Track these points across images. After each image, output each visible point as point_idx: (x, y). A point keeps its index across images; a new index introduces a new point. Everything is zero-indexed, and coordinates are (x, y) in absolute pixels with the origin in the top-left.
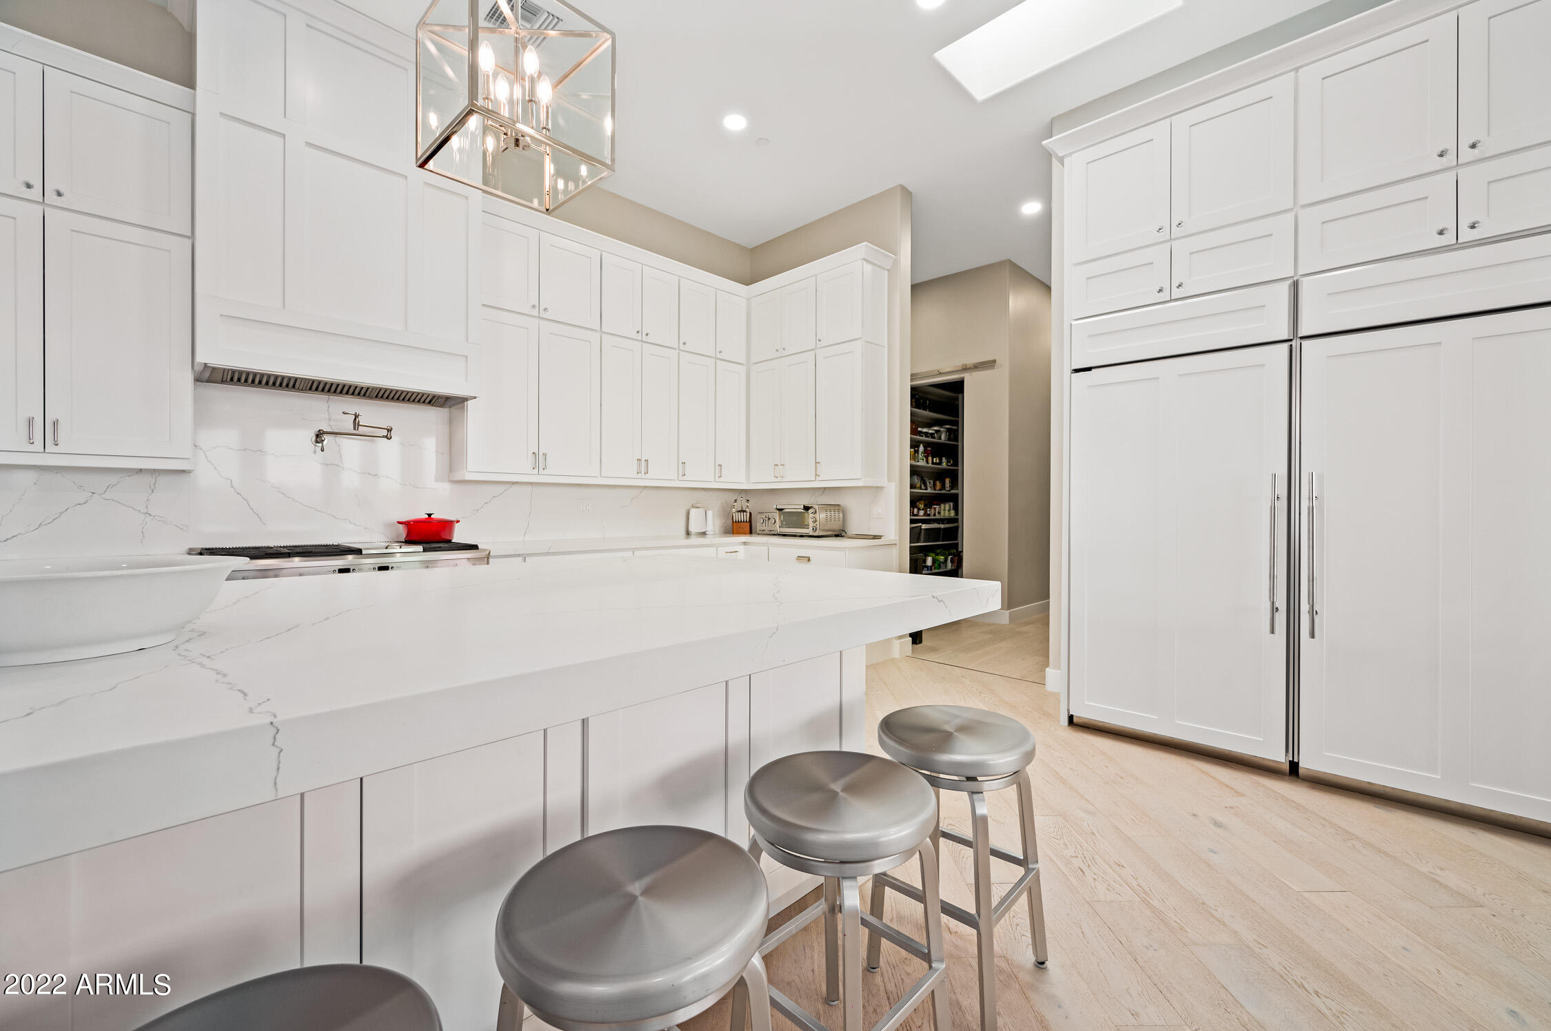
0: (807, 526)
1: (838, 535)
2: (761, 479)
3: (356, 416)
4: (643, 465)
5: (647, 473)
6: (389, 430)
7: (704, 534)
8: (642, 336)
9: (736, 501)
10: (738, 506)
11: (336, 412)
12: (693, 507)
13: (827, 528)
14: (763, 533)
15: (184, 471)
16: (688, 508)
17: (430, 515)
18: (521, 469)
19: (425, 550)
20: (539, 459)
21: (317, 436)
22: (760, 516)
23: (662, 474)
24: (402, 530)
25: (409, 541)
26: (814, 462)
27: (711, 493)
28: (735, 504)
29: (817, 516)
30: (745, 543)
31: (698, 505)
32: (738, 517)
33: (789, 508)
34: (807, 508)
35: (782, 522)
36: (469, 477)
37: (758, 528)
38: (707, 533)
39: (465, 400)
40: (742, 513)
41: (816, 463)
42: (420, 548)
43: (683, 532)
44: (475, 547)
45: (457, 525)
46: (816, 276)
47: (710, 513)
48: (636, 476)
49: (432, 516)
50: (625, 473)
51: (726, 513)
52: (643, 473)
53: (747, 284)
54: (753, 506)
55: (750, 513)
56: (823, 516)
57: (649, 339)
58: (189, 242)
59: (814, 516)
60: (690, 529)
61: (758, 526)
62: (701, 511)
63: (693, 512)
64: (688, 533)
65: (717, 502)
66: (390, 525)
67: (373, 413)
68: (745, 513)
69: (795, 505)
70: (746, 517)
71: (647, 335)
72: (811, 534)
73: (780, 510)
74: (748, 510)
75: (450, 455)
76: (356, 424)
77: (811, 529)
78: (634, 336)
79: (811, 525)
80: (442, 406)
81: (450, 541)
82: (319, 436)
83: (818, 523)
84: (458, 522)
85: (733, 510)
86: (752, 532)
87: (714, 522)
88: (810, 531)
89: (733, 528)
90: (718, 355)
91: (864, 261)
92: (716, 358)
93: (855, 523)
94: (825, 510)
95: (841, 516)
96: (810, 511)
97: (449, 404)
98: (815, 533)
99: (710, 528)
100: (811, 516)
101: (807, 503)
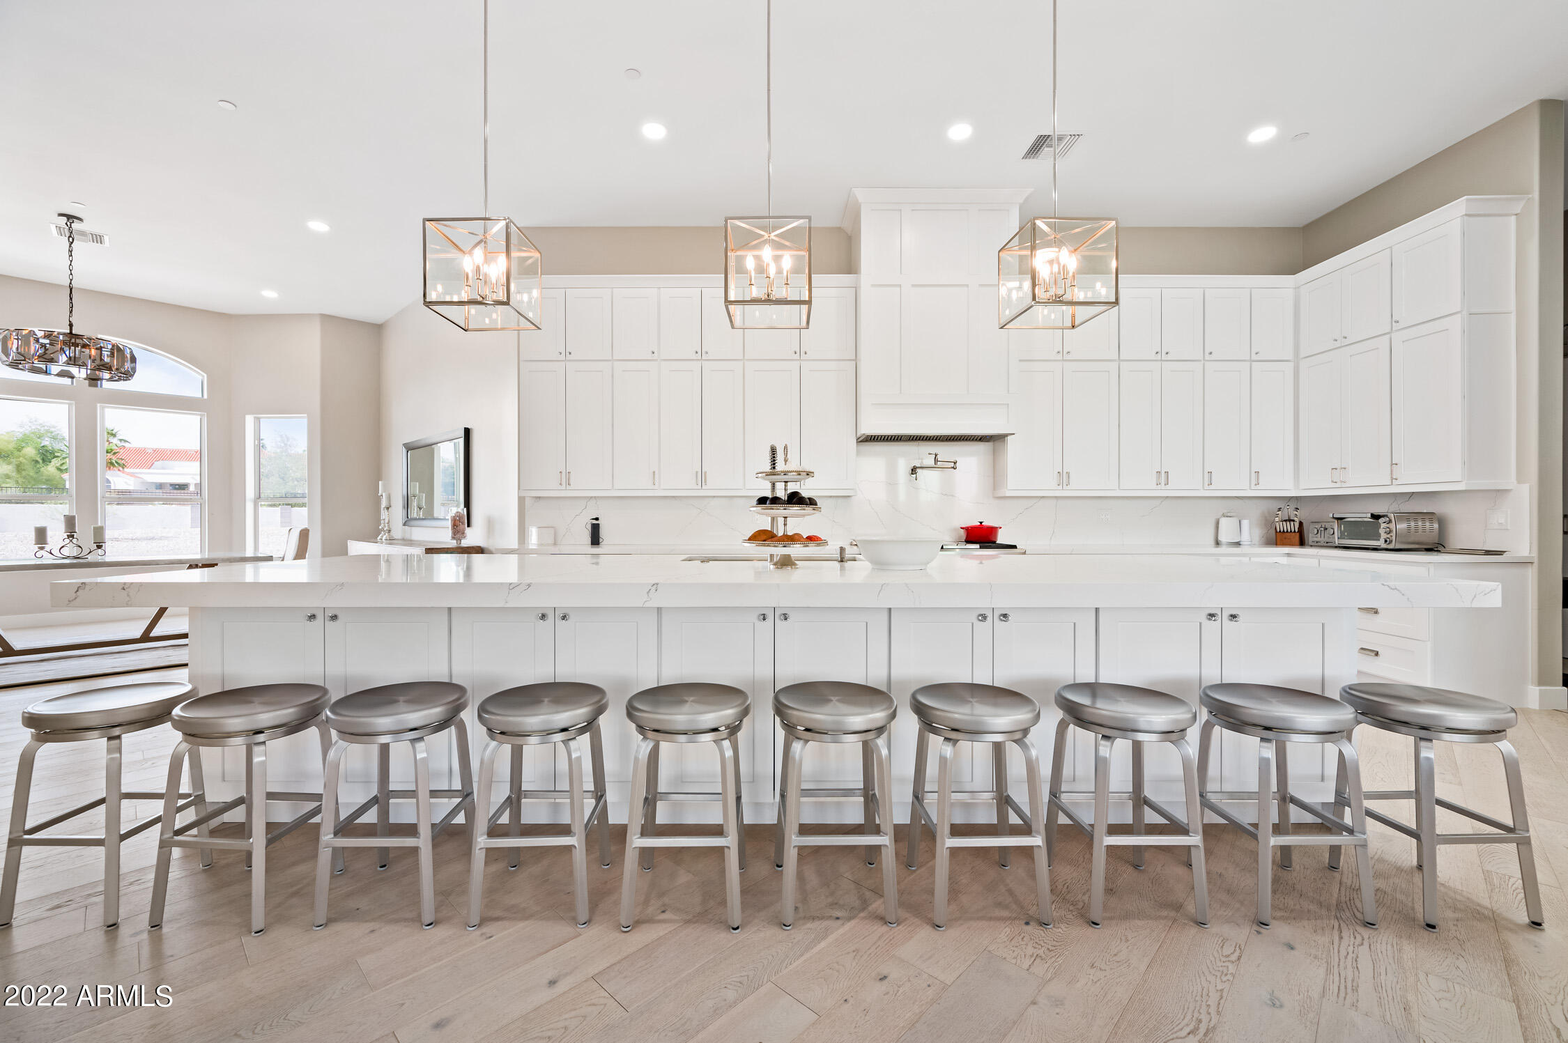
0: (1377, 537)
1: (1434, 547)
2: (1316, 484)
3: (936, 455)
4: (1163, 477)
5: (1167, 484)
6: (955, 463)
7: (1238, 544)
8: (1162, 355)
9: (1279, 510)
10: (1283, 515)
11: (923, 454)
12: (1224, 516)
13: (1410, 540)
14: (1317, 545)
15: (849, 496)
16: (1218, 517)
17: (981, 523)
18: (1048, 486)
19: (981, 548)
20: (1063, 477)
21: (912, 470)
22: (1312, 526)
23: (1185, 483)
24: (963, 533)
25: (968, 541)
26: (1390, 463)
27: (1247, 501)
28: (1280, 512)
29: (1392, 526)
30: (1289, 555)
31: (1229, 514)
32: (1282, 526)
33: (1351, 517)
34: (1376, 517)
35: (1342, 533)
36: (1008, 494)
37: (1311, 540)
38: (1241, 543)
39: (1006, 435)
40: (1288, 523)
41: (1392, 464)
42: (978, 546)
43: (1212, 542)
44: (1015, 547)
45: (1000, 530)
46: (1391, 247)
47: (1245, 523)
48: (1155, 487)
49: (983, 524)
50: (1145, 485)
51: (1268, 522)
52: (1163, 483)
53: (1293, 272)
54: (1303, 514)
55: (1301, 524)
56: (1402, 526)
57: (1169, 357)
58: (854, 362)
59: (1388, 525)
60: (1219, 539)
61: (1311, 536)
62: (1234, 521)
63: (1223, 521)
64: (1218, 543)
65: (1257, 511)
66: (955, 529)
67: (946, 452)
68: (1292, 523)
69: (1360, 513)
70: (1293, 527)
71: (1167, 353)
72: (1384, 546)
73: (1340, 519)
74: (1295, 519)
75: (994, 477)
76: (936, 461)
77: (1382, 540)
78: (1153, 357)
79: (1383, 536)
80: (988, 441)
81: (995, 542)
82: (914, 470)
83: (1393, 534)
84: (1001, 528)
85: (1277, 519)
86: (1302, 543)
87: (1250, 532)
88: (1381, 543)
89: (1278, 538)
90: (1254, 357)
91: (1466, 218)
92: (1252, 361)
93: (1461, 535)
94: (1408, 520)
95: (1436, 526)
96: (1381, 520)
97: (993, 440)
98: (1391, 546)
99: (1245, 537)
100: (1383, 525)
101: (1377, 511)
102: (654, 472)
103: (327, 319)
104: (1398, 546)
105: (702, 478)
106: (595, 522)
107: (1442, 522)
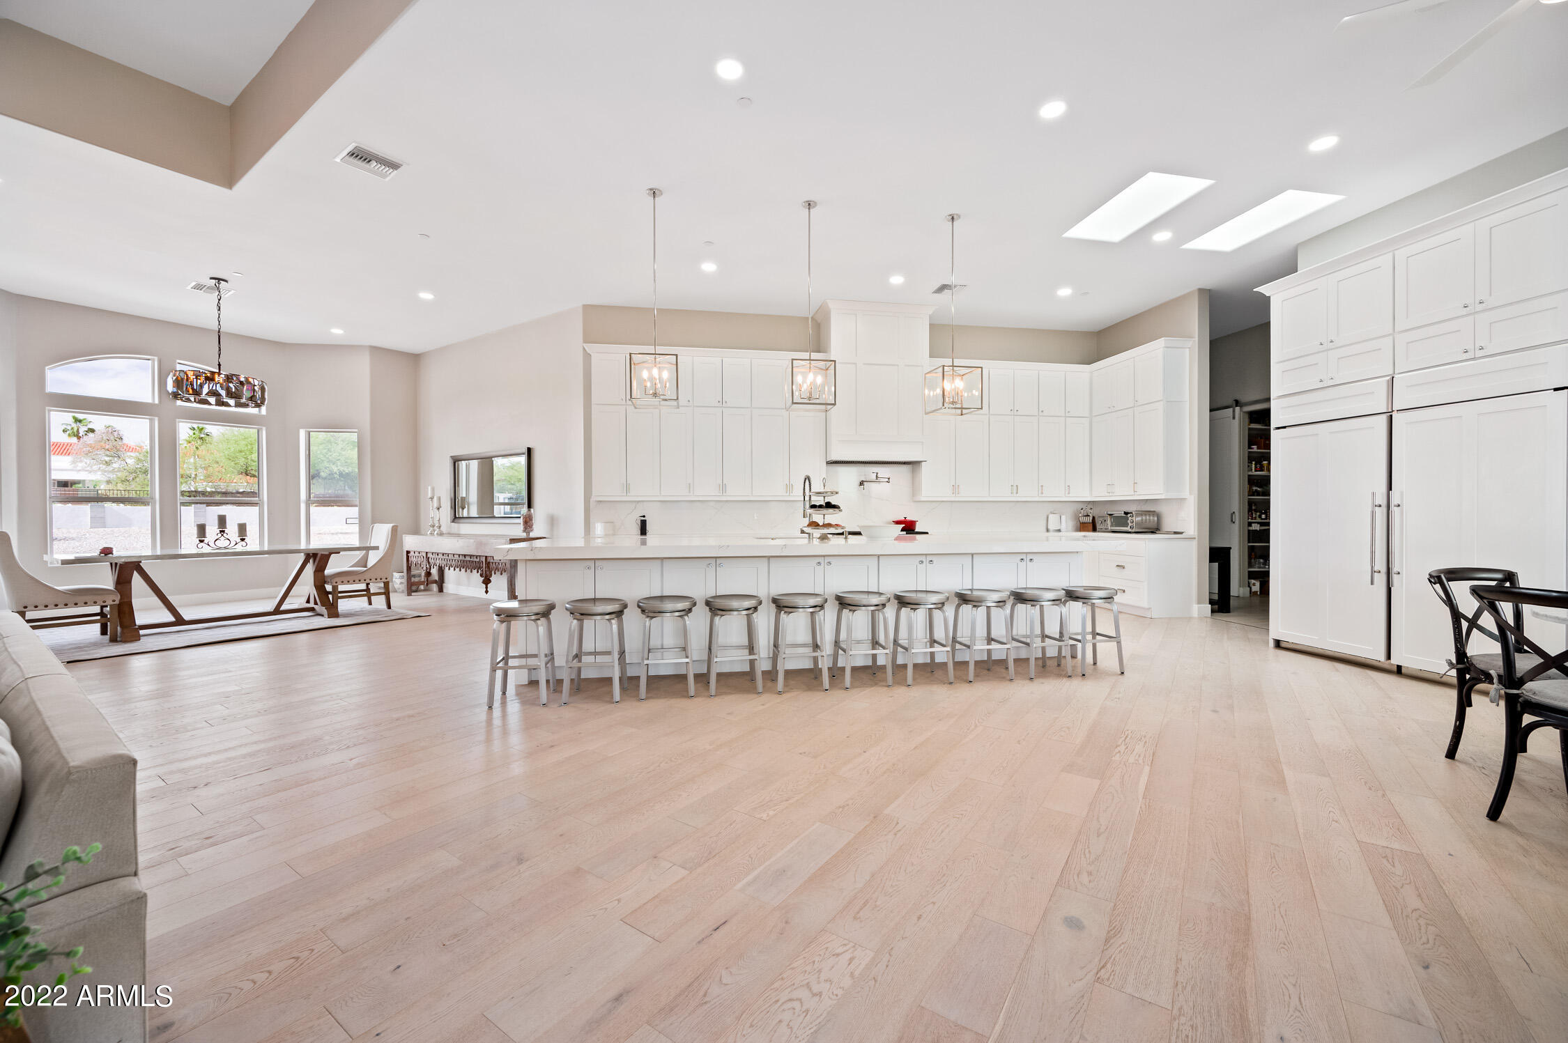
0: (1126, 525)
1: (1154, 530)
2: (1100, 494)
3: (877, 473)
4: (1015, 488)
5: (1017, 493)
6: (889, 479)
7: (1059, 531)
8: (1014, 412)
9: (1082, 509)
10: (1083, 512)
11: (866, 472)
12: (1051, 513)
13: (1143, 527)
14: (1102, 531)
16: (1048, 514)
17: (905, 518)
18: (947, 495)
20: (955, 488)
22: (1099, 519)
23: (1028, 492)
24: (897, 525)
27: (1064, 504)
29: (1134, 518)
30: (1088, 537)
31: (1054, 512)
32: (1083, 519)
33: (1116, 514)
34: (1126, 513)
35: (1112, 523)
36: (923, 499)
38: (1061, 530)
39: (921, 462)
40: (1087, 517)
41: (1134, 483)
43: (1045, 530)
44: (927, 533)
45: (919, 522)
46: (1133, 358)
47: (1063, 517)
48: (1010, 494)
50: (1004, 493)
51: (1076, 517)
52: (1014, 493)
53: (1089, 363)
54: (1096, 512)
55: (1094, 518)
56: (1139, 519)
57: (1019, 413)
60: (1049, 527)
61: (1099, 526)
62: (1057, 516)
63: (1051, 516)
64: (1048, 530)
65: (1070, 510)
66: (894, 523)
67: (884, 471)
68: (1089, 517)
69: (1119, 512)
70: (1089, 520)
71: (1017, 411)
72: (1130, 530)
73: (1110, 515)
74: (1091, 515)
75: (913, 488)
76: (876, 477)
77: (1129, 527)
78: (1009, 412)
79: (1130, 524)
80: (911, 466)
81: (917, 530)
82: (862, 483)
83: (1135, 523)
84: (919, 520)
85: (1080, 515)
86: (1094, 530)
87: (1067, 523)
88: (1128, 529)
89: (1082, 527)
90: (1067, 415)
91: (1166, 349)
92: (1066, 417)
93: (1169, 523)
94: (1142, 515)
95: (1156, 519)
96: (1129, 515)
97: (913, 464)
98: (1133, 530)
99: (1063, 527)
100: (1130, 518)
101: (1127, 510)
102: (690, 484)
103: (376, 350)
104: (1136, 531)
105: (723, 487)
106: (643, 518)
107: (1159, 516)
